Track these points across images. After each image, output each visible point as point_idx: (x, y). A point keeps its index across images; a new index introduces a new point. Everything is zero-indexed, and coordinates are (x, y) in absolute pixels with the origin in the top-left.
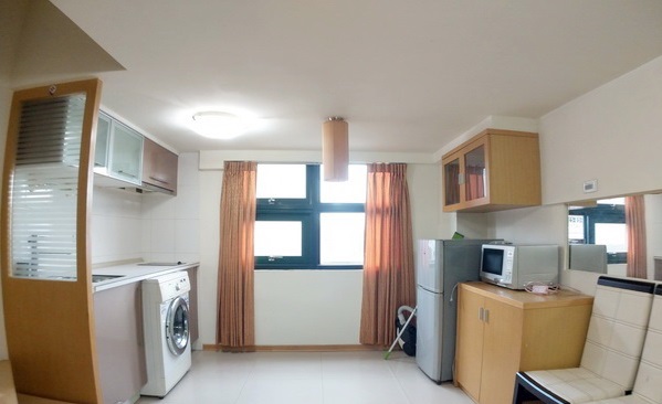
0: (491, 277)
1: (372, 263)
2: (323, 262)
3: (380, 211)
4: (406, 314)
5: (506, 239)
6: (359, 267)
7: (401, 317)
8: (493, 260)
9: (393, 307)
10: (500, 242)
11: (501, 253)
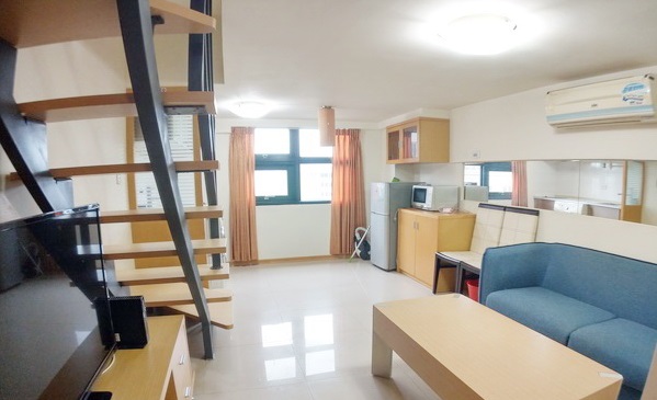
0: (419, 204)
1: (337, 200)
2: (303, 199)
3: (342, 163)
4: (361, 233)
5: (428, 182)
6: (328, 202)
7: (357, 235)
8: (420, 195)
9: (352, 229)
10: (424, 184)
11: (425, 190)
